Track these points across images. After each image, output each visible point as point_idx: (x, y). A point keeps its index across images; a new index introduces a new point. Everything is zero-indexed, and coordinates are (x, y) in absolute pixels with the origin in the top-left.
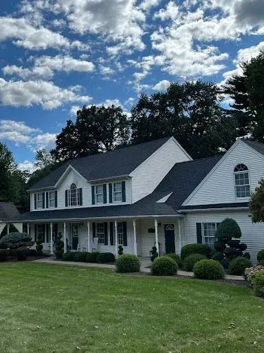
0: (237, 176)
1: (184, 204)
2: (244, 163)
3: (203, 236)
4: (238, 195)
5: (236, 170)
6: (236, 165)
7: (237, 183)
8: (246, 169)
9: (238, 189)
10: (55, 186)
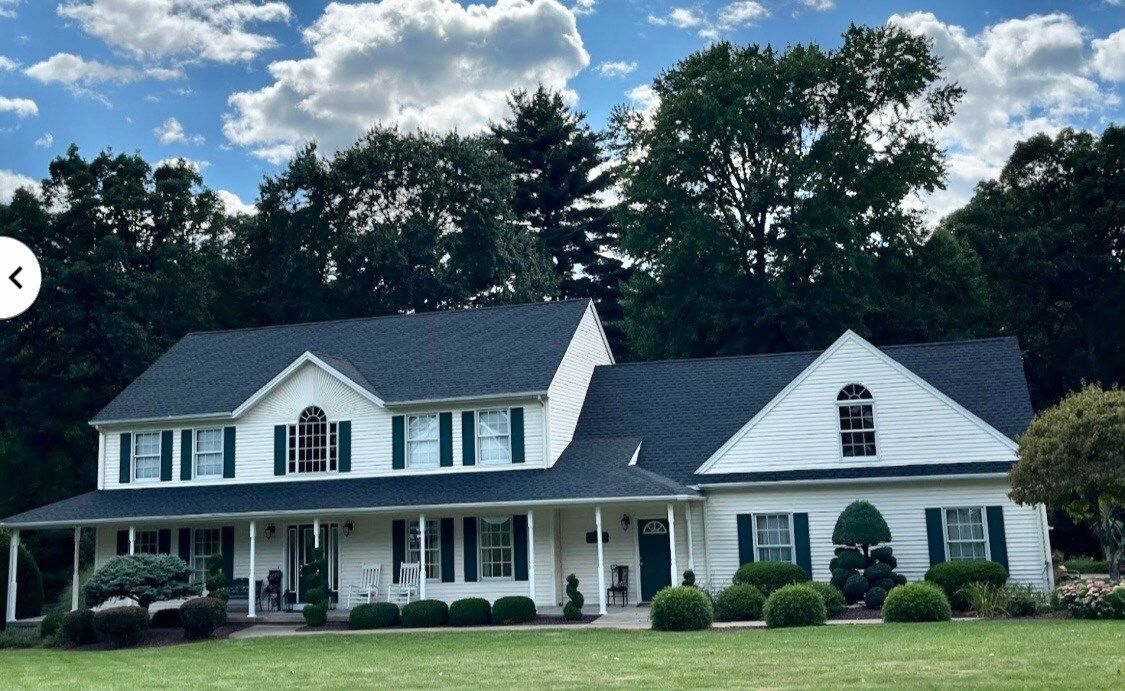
0: (843, 411)
1: (703, 470)
2: (864, 384)
3: (756, 544)
4: (847, 452)
5: (841, 396)
6: (843, 385)
7: (844, 425)
8: (867, 395)
9: (845, 438)
10: (236, 413)
